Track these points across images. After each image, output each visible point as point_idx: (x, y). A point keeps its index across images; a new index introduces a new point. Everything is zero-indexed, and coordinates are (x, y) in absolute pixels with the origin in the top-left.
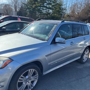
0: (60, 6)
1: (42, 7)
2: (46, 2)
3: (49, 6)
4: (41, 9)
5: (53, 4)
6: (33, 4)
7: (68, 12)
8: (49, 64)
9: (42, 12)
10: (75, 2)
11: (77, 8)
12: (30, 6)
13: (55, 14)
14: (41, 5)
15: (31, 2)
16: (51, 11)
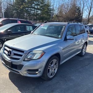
0: (49, 6)
1: (30, 8)
2: (34, 3)
3: (37, 7)
4: (30, 10)
5: (41, 5)
6: (20, 5)
7: (56, 12)
8: (64, 56)
9: (30, 13)
10: (62, 3)
11: (64, 8)
12: (17, 7)
13: (44, 15)
14: (29, 5)
15: (18, 2)
16: (39, 12)
